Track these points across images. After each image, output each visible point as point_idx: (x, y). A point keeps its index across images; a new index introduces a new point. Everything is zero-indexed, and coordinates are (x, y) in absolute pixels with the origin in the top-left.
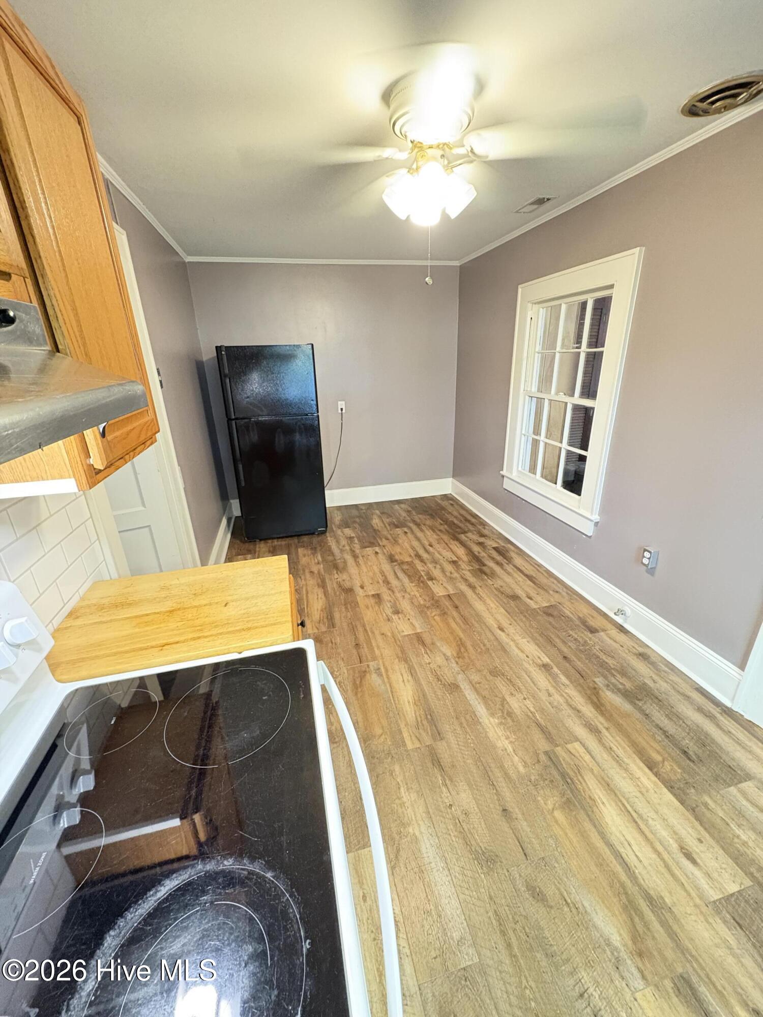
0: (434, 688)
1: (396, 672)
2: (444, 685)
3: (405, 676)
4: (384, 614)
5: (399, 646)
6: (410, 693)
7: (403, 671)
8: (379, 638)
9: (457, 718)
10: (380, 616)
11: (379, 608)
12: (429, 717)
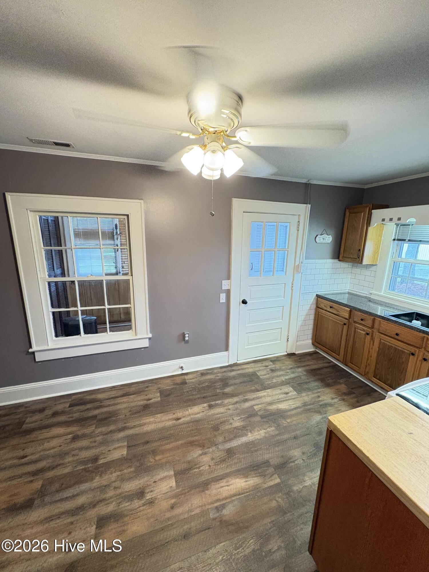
0: (232, 464)
1: (220, 491)
2: (229, 457)
3: (222, 484)
4: (141, 508)
5: (191, 490)
6: (238, 480)
7: (218, 486)
8: (177, 511)
9: (252, 452)
10: (145, 512)
11: (127, 516)
12: (255, 468)
